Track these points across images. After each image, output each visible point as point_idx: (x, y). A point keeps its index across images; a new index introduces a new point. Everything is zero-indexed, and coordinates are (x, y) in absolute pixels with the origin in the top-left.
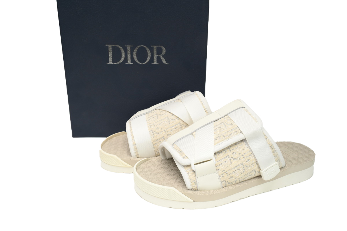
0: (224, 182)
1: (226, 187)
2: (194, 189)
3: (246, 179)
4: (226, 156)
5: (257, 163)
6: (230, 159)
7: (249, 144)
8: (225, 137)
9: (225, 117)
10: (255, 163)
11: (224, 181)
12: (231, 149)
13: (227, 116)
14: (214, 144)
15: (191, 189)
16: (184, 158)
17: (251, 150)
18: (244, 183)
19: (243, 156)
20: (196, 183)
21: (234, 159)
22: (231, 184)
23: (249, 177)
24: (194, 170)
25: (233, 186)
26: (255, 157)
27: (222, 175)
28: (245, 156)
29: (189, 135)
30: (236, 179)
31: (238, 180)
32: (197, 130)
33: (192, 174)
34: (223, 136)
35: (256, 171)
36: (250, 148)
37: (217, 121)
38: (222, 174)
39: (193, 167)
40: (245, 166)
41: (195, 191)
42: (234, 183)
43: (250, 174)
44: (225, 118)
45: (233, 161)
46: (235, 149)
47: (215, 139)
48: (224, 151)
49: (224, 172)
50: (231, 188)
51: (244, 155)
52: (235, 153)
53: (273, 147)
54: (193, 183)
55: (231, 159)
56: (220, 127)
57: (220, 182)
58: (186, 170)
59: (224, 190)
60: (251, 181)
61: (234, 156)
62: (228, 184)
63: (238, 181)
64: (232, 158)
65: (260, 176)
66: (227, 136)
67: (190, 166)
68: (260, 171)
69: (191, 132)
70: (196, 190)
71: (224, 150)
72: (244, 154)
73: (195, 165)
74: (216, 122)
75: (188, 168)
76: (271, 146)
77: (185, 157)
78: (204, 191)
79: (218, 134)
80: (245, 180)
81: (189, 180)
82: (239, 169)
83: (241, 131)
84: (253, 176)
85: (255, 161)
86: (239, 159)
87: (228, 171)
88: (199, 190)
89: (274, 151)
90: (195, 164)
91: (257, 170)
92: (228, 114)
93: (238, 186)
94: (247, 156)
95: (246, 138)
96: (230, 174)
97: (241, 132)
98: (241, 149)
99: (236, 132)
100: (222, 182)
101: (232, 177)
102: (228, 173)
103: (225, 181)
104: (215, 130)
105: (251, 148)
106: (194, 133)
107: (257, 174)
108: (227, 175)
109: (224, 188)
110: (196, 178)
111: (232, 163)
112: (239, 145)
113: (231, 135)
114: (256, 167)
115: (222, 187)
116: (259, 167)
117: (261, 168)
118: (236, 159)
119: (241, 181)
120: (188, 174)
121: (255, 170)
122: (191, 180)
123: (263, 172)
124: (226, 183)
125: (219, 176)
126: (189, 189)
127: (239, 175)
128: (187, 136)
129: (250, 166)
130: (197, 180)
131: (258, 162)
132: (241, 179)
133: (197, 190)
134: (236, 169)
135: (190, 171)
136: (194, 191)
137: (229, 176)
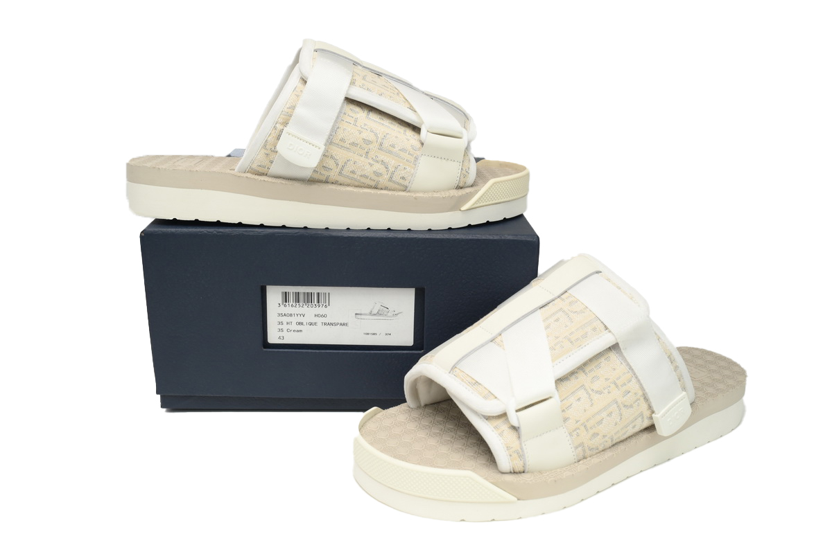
0: (580, 449)
1: (585, 460)
2: (517, 470)
3: (625, 437)
4: (579, 386)
5: (646, 399)
6: (588, 393)
7: (625, 354)
8: (574, 342)
9: (562, 297)
10: (642, 399)
11: (580, 445)
12: (587, 369)
13: (566, 294)
14: (553, 361)
15: (508, 471)
16: (485, 398)
17: (631, 368)
18: (622, 447)
19: (615, 384)
20: (521, 456)
21: (597, 392)
22: (595, 452)
23: (631, 431)
24: (516, 425)
25: (598, 454)
26: (641, 385)
27: (575, 433)
28: (619, 382)
29: (486, 343)
30: (606, 439)
31: (610, 440)
32: (505, 330)
33: (511, 435)
34: (569, 340)
35: (645, 417)
36: (628, 364)
37: (546, 308)
38: (575, 430)
39: (514, 418)
40: (622, 406)
41: (519, 475)
42: (601, 448)
43: (633, 424)
44: (563, 300)
45: (595, 397)
46: (595, 369)
47: (552, 349)
48: (574, 377)
49: (578, 423)
50: (595, 460)
51: (617, 382)
52: (596, 378)
53: (673, 359)
54: (515, 455)
55: (591, 392)
56: (557, 320)
57: (573, 449)
58: (496, 427)
59: (582, 466)
60: (633, 441)
61: (597, 385)
62: (588, 453)
63: (610, 444)
64: (593, 390)
65: (651, 428)
66: (577, 339)
67: (504, 415)
68: (653, 415)
69: (490, 337)
70: (520, 473)
71: (573, 373)
72: (618, 379)
73: (518, 413)
74: (544, 308)
75: (499, 422)
76: (669, 357)
77: (490, 395)
78: (540, 472)
79: (557, 338)
80: (622, 438)
81: (506, 449)
82: (610, 414)
83: (605, 326)
84: (637, 429)
85: (640, 393)
86: (606, 391)
87: (587, 421)
88: (528, 472)
89: (676, 368)
90: (517, 411)
91: (647, 413)
92: (569, 289)
93: (608, 454)
94: (625, 384)
95: (619, 341)
96: (591, 428)
97: (606, 328)
98: (611, 368)
99: (594, 329)
100: (576, 448)
101: (598, 434)
102: (588, 426)
103: (582, 444)
104: (547, 327)
105: (631, 364)
106: (499, 338)
107: (646, 424)
108: (587, 430)
109: (581, 462)
110: (521, 444)
111: (593, 402)
112: (602, 360)
113: (585, 336)
114: (644, 406)
115: (576, 460)
116: (650, 407)
117: (655, 409)
118: (600, 392)
119: (614, 442)
120: (501, 434)
121: (641, 415)
122: (508, 448)
123: (658, 418)
124: (584, 451)
125: (570, 434)
126: (504, 470)
127: (612, 428)
128: (482, 346)
129: (631, 406)
130: (524, 447)
131: (649, 394)
132: (615, 438)
133: (524, 472)
134: (604, 414)
135: (505, 427)
136: (516, 476)
137: (591, 432)
